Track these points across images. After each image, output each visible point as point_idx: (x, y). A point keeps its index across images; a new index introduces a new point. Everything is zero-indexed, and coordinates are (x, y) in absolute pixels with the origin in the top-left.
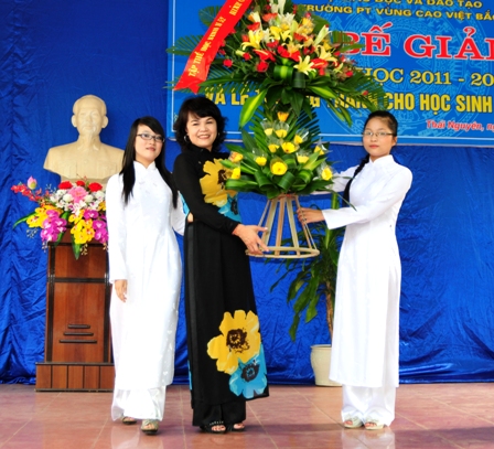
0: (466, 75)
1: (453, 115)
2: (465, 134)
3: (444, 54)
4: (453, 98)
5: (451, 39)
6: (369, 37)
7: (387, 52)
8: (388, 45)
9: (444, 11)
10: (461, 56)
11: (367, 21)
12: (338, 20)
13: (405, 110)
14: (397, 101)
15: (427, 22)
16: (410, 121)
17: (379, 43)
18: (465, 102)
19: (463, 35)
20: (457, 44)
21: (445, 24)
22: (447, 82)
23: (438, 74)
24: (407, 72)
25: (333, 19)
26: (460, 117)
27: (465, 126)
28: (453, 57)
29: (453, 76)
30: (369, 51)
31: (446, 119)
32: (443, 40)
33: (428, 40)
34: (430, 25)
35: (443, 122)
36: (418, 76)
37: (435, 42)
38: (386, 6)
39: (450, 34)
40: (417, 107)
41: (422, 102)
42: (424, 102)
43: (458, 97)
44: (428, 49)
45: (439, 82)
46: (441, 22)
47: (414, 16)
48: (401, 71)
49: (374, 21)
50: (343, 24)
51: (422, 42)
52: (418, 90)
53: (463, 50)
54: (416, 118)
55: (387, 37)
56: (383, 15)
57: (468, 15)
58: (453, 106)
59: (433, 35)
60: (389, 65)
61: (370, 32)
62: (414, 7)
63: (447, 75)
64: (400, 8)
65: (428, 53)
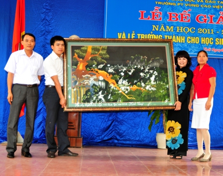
0: (220, 30)
1: (214, 46)
2: (218, 53)
3: (211, 22)
4: (214, 39)
5: (214, 16)
6: (182, 15)
7: (189, 21)
8: (189, 18)
9: (212, 5)
10: (218, 23)
11: (181, 8)
12: (170, 8)
13: (195, 43)
14: (192, 40)
15: (205, 9)
16: (197, 48)
17: (186, 17)
18: (219, 41)
19: (219, 15)
20: (217, 18)
21: (212, 10)
22: (212, 33)
23: (209, 30)
24: (197, 29)
25: (168, 7)
26: (217, 47)
27: (219, 50)
28: (215, 23)
29: (214, 30)
30: (182, 20)
31: (211, 47)
32: (211, 17)
33: (205, 16)
34: (206, 10)
35: (210, 48)
36: (201, 30)
37: (208, 17)
38: (189, 3)
39: (214, 14)
40: (200, 42)
41: (202, 40)
42: (203, 40)
43: (216, 39)
44: (205, 20)
45: (209, 33)
46: (211, 9)
47: (200, 7)
48: (194, 28)
49: (184, 8)
50: (172, 10)
51: (203, 17)
52: (201, 36)
53: (219, 20)
54: (199, 47)
55: (189, 15)
56: (188, 6)
57: (221, 7)
58: (214, 43)
59: (207, 14)
60: (190, 26)
61: (183, 13)
62: (200, 3)
63: (212, 30)
64: (195, 3)
65: (205, 21)
